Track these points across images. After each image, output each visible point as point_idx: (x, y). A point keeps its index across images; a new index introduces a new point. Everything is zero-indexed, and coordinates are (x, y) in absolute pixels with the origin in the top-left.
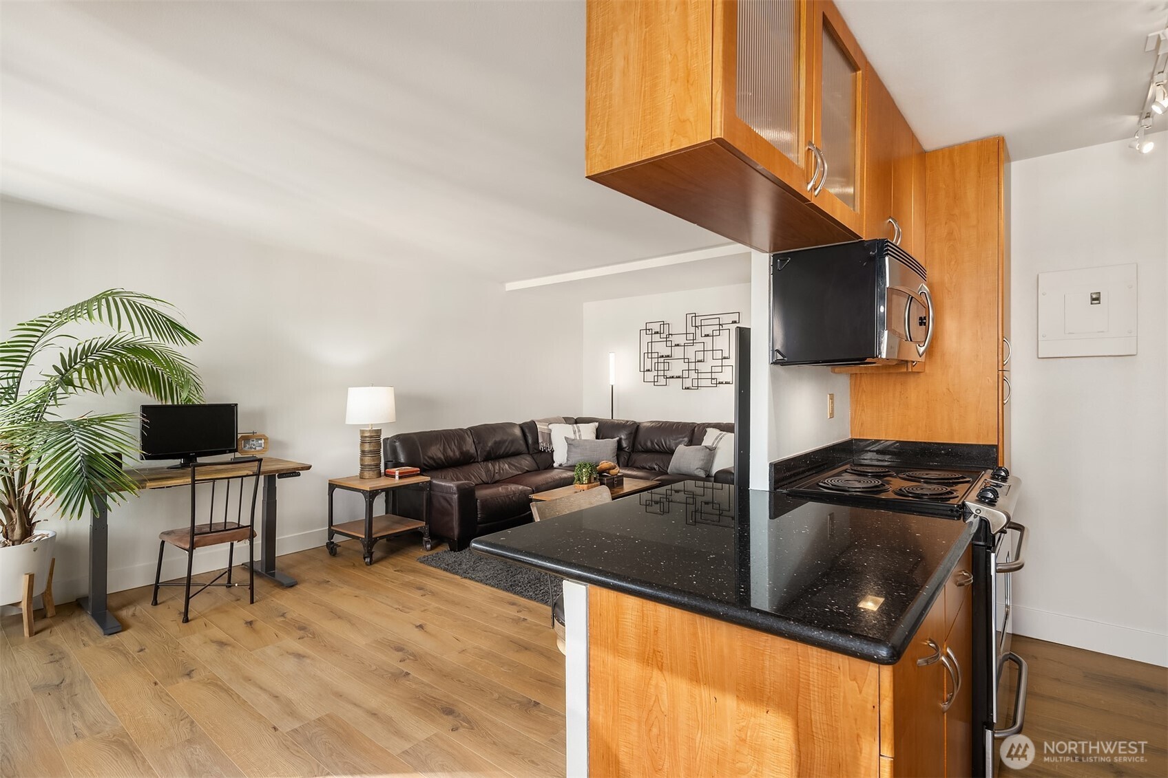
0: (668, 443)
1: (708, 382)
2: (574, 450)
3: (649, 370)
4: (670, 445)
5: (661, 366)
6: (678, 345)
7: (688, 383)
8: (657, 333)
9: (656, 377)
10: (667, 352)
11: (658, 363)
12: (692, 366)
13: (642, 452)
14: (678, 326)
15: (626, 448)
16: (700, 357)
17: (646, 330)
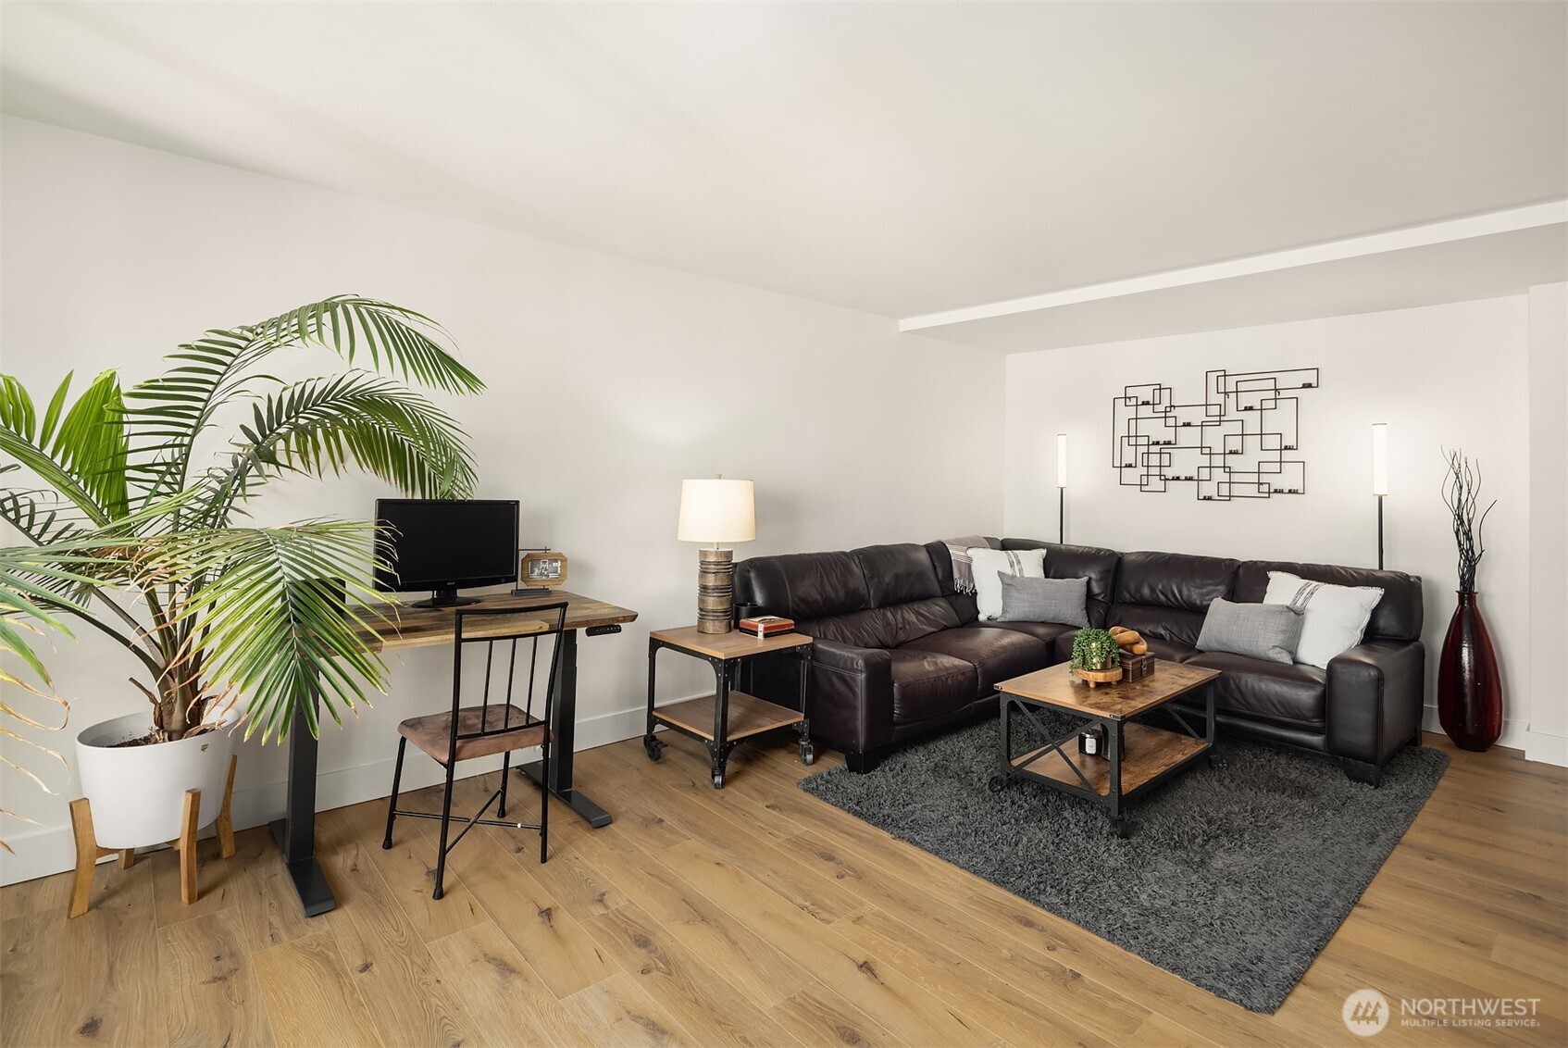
0: (1185, 592)
1: (1253, 490)
2: (1015, 594)
3: (1130, 466)
4: (1190, 596)
5: (1154, 460)
6: (1188, 425)
7: (1208, 489)
8: (1148, 403)
9: (1144, 478)
10: (1168, 435)
11: (1148, 453)
12: (1218, 461)
13: (1133, 604)
14: (1189, 391)
15: (1099, 594)
16: (1234, 444)
17: (1126, 398)
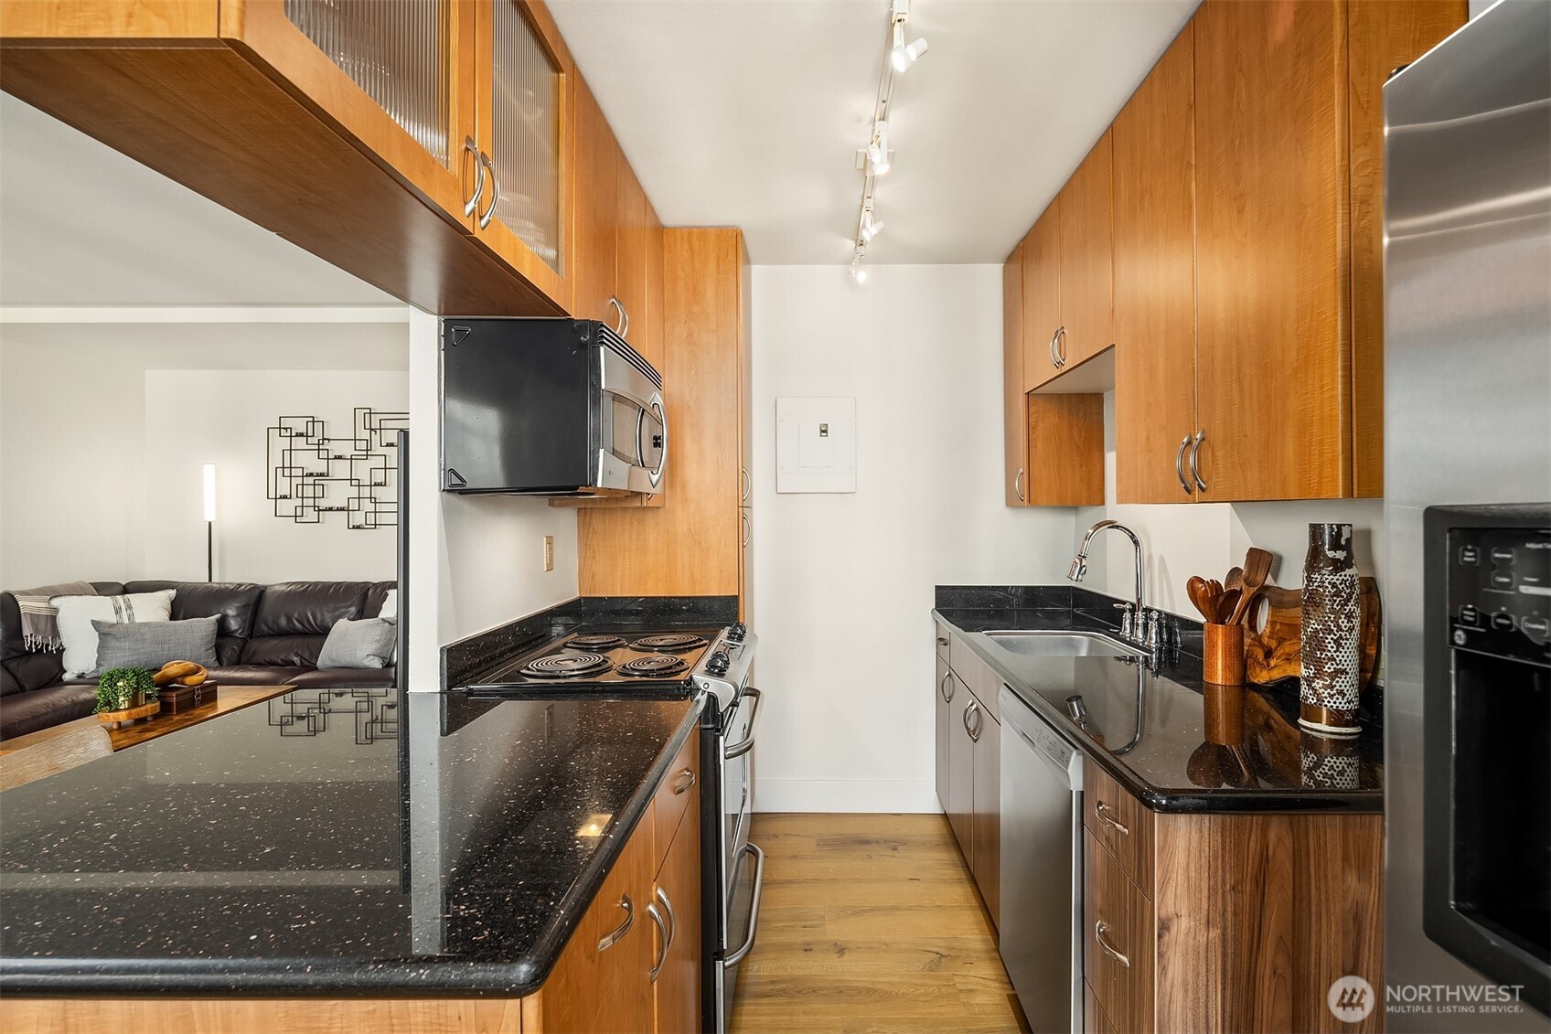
0: (319, 617)
2: (114, 643)
3: (285, 497)
4: (323, 620)
5: (309, 491)
6: (340, 457)
7: (358, 518)
8: (302, 435)
9: (299, 509)
10: (320, 467)
11: (303, 485)
12: (366, 492)
13: (270, 635)
14: (340, 426)
15: (236, 631)
16: (379, 477)
17: (280, 428)
